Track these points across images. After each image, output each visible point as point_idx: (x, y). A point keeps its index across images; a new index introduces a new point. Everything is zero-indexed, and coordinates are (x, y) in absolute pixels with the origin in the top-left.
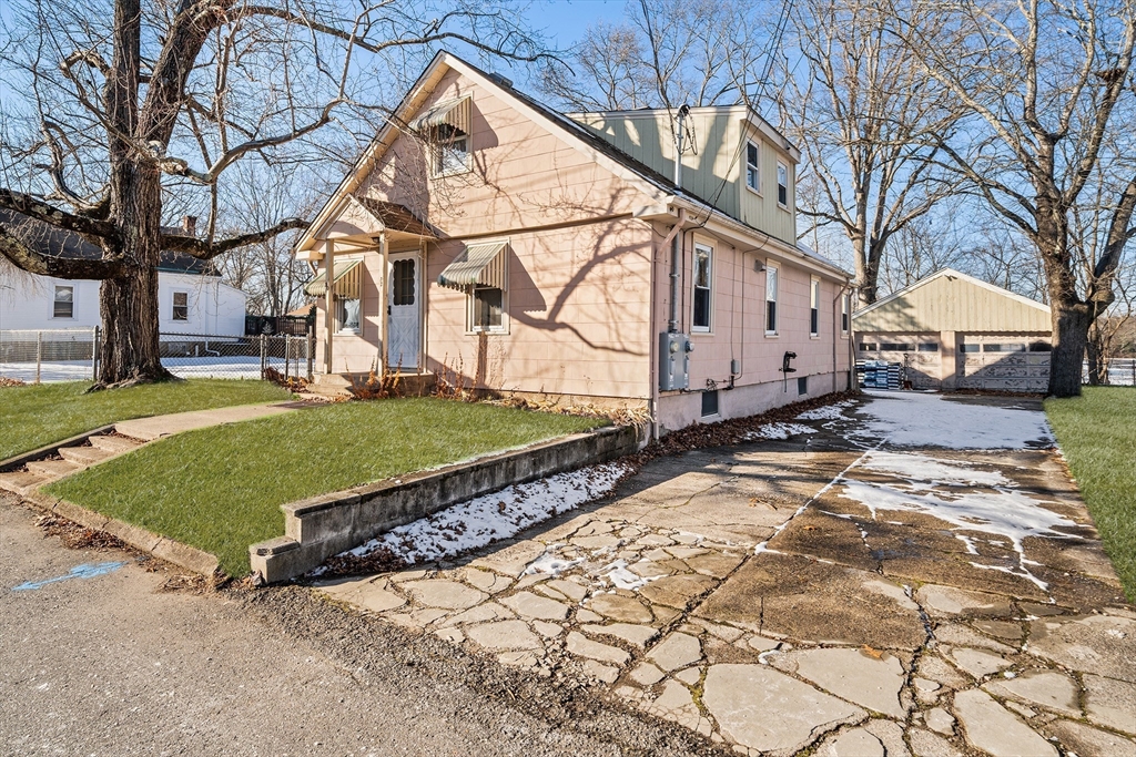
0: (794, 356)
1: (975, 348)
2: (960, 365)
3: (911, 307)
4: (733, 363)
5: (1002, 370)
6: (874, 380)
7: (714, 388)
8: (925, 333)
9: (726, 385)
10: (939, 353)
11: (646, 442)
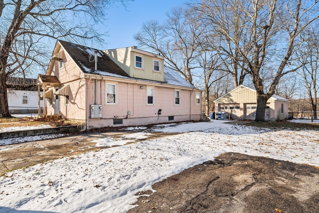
0: (161, 110)
1: (249, 108)
2: (245, 112)
3: (232, 96)
4: (128, 112)
6: (220, 117)
7: (117, 118)
8: (236, 103)
9: (124, 117)
10: (239, 109)
11: (84, 130)
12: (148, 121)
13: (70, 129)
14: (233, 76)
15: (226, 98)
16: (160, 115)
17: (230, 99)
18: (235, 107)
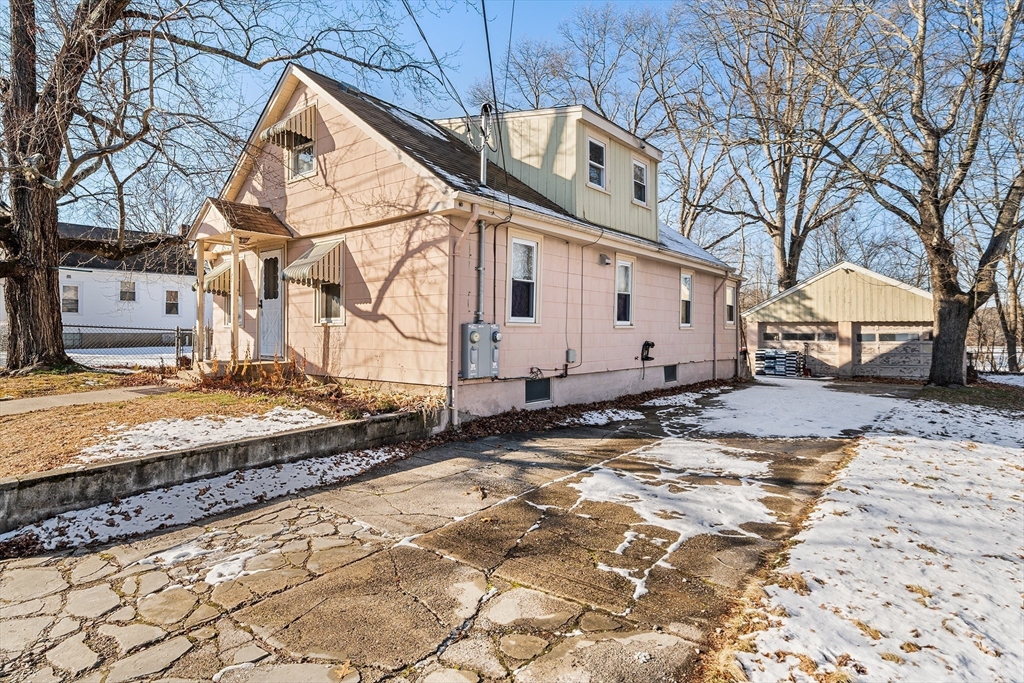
0: (652, 345)
1: (872, 337)
2: (857, 353)
3: (810, 299)
4: (567, 352)
5: (897, 359)
6: (773, 368)
7: (540, 376)
8: (826, 323)
9: (558, 373)
10: (837, 342)
11: (442, 428)
12: (617, 387)
13: (400, 428)
14: (774, 236)
15: (787, 302)
16: (648, 363)
17: (804, 306)
18: (819, 335)
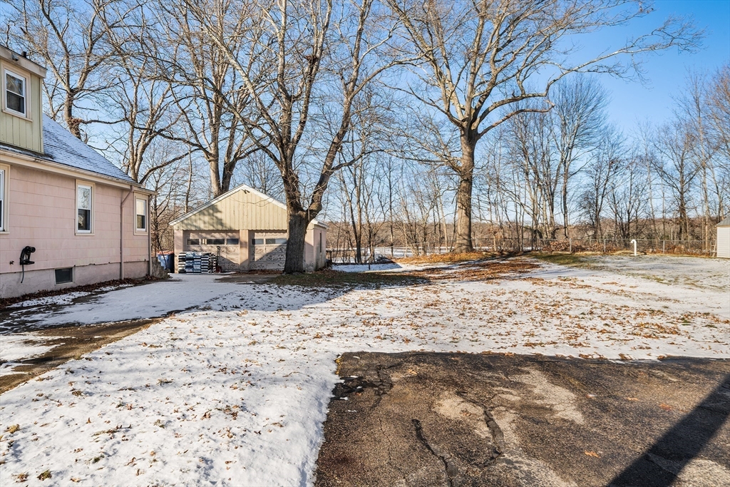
0: (33, 250)
1: (261, 241)
2: (252, 253)
3: (220, 212)
5: (276, 257)
6: (192, 267)
8: (231, 231)
10: (239, 245)
14: (210, 161)
15: (204, 214)
16: (27, 268)
17: (216, 217)
18: (228, 240)
